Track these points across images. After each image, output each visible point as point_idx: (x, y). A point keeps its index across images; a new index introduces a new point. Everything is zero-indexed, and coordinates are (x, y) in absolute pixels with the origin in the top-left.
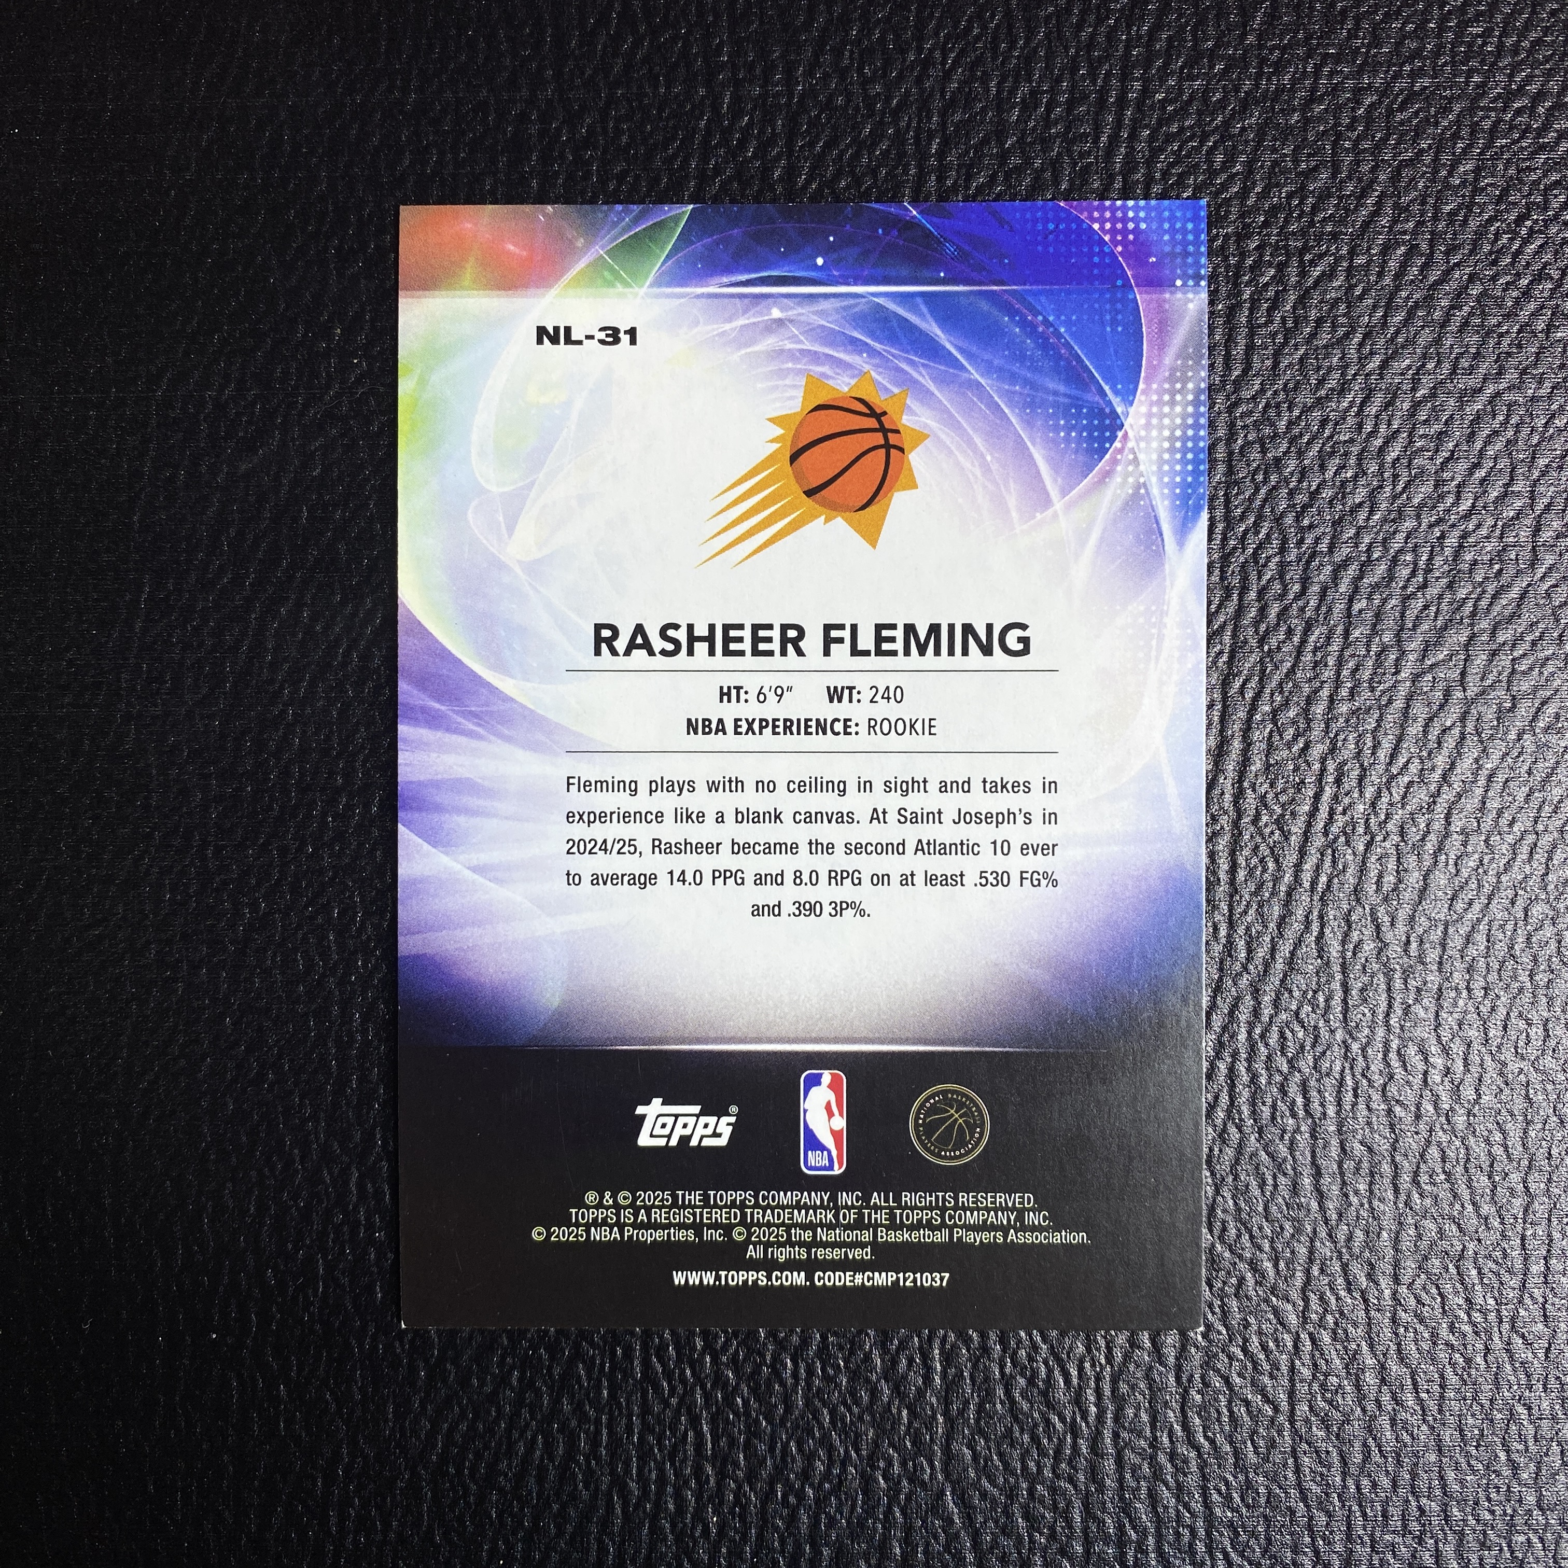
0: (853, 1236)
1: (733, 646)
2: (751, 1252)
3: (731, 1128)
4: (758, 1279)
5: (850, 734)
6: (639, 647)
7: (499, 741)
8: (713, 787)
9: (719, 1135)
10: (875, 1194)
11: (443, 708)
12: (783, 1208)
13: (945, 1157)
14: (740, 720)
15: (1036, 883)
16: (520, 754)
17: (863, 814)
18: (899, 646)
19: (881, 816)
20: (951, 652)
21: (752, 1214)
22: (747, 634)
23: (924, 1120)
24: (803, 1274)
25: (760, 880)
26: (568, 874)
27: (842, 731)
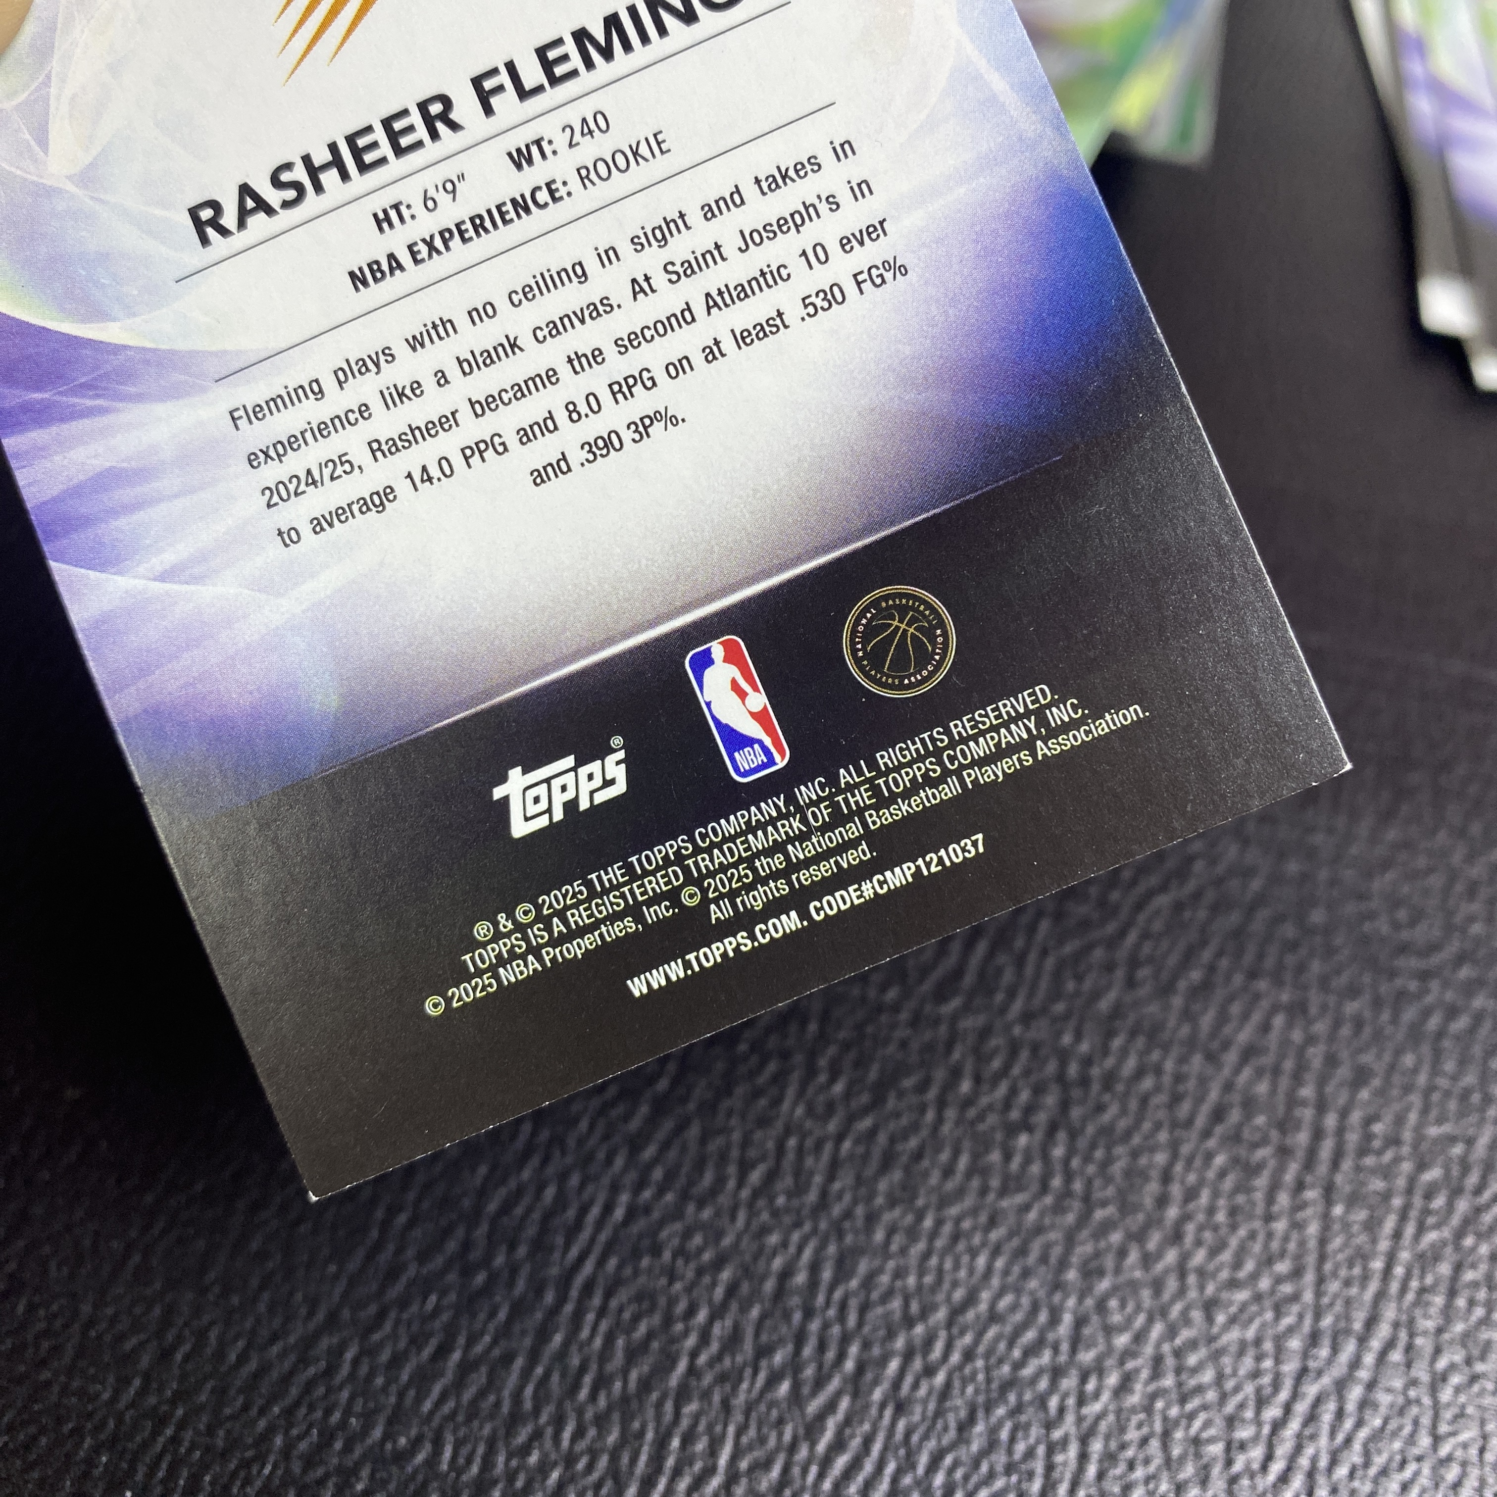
0: (836, 837)
1: (368, 158)
2: (715, 913)
3: (623, 766)
4: (739, 945)
5: (561, 198)
6: (253, 211)
7: (130, 405)
8: (415, 343)
9: (612, 782)
10: (842, 771)
11: (46, 395)
12: (732, 839)
13: (911, 686)
14: (416, 244)
15: (878, 281)
16: (160, 409)
17: (621, 293)
18: (576, 61)
19: (645, 286)
20: (645, 39)
21: (696, 863)
22: (379, 134)
23: (864, 649)
24: (793, 914)
25: (526, 436)
26: (280, 533)
27: (549, 200)
